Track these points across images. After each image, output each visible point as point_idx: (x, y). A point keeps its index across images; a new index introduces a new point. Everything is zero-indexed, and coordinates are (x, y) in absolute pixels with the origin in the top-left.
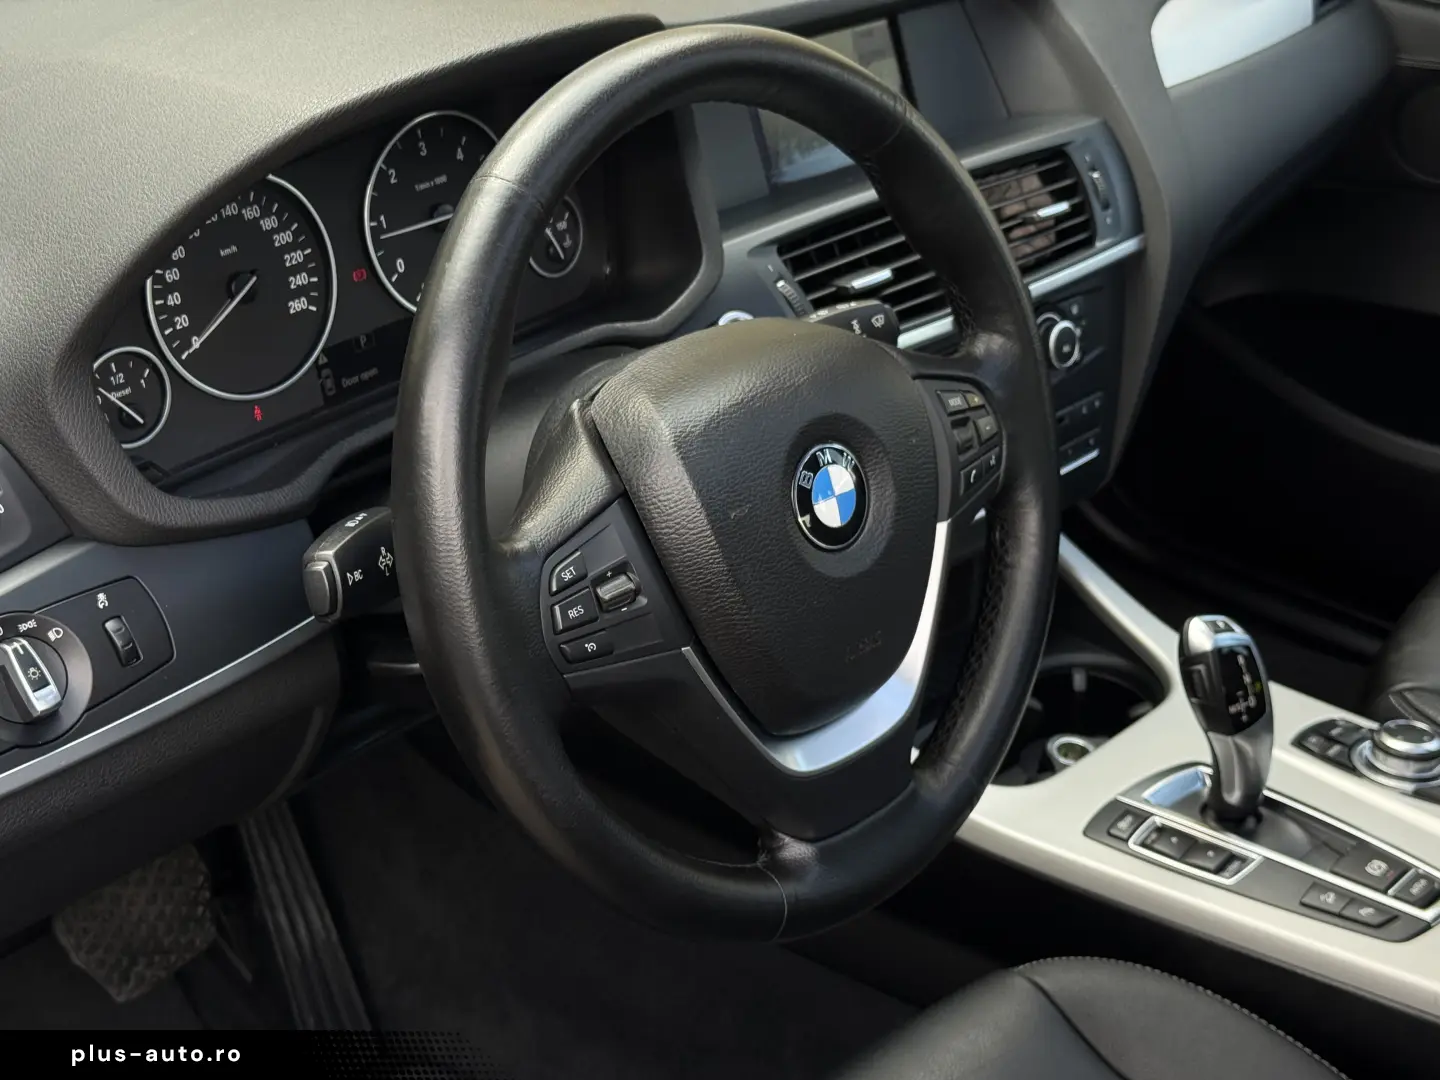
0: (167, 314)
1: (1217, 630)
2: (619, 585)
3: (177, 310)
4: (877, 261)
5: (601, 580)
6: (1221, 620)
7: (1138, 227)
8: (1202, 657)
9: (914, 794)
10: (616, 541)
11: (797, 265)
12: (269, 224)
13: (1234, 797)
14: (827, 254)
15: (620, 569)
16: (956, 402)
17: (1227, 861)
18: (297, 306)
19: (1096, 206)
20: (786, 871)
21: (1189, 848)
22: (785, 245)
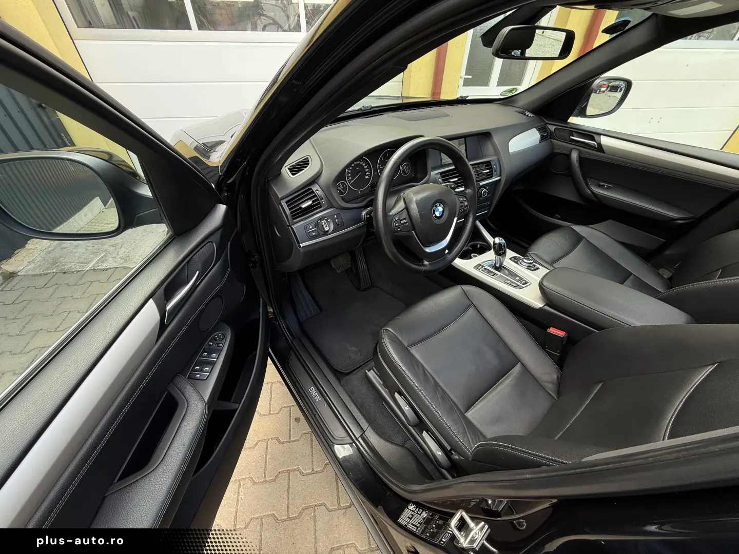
0: (348, 176)
1: (500, 240)
2: (404, 221)
3: (350, 177)
4: (456, 177)
5: (402, 220)
6: (501, 238)
7: (500, 176)
8: (496, 244)
9: (445, 258)
10: (405, 215)
11: (442, 177)
12: (364, 165)
13: (498, 265)
14: (448, 176)
15: (405, 219)
16: (461, 199)
17: (495, 274)
18: (367, 177)
19: (494, 171)
20: (424, 265)
21: (489, 272)
22: (441, 173)
